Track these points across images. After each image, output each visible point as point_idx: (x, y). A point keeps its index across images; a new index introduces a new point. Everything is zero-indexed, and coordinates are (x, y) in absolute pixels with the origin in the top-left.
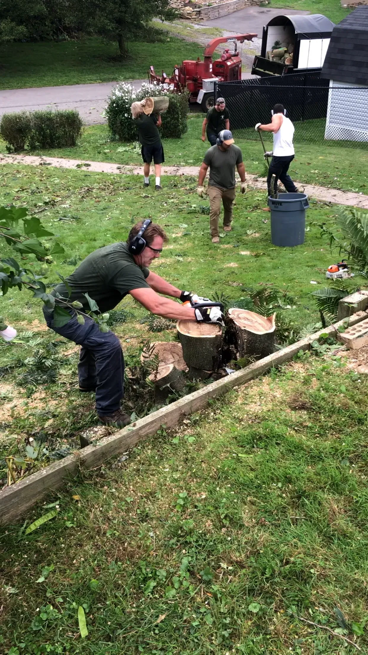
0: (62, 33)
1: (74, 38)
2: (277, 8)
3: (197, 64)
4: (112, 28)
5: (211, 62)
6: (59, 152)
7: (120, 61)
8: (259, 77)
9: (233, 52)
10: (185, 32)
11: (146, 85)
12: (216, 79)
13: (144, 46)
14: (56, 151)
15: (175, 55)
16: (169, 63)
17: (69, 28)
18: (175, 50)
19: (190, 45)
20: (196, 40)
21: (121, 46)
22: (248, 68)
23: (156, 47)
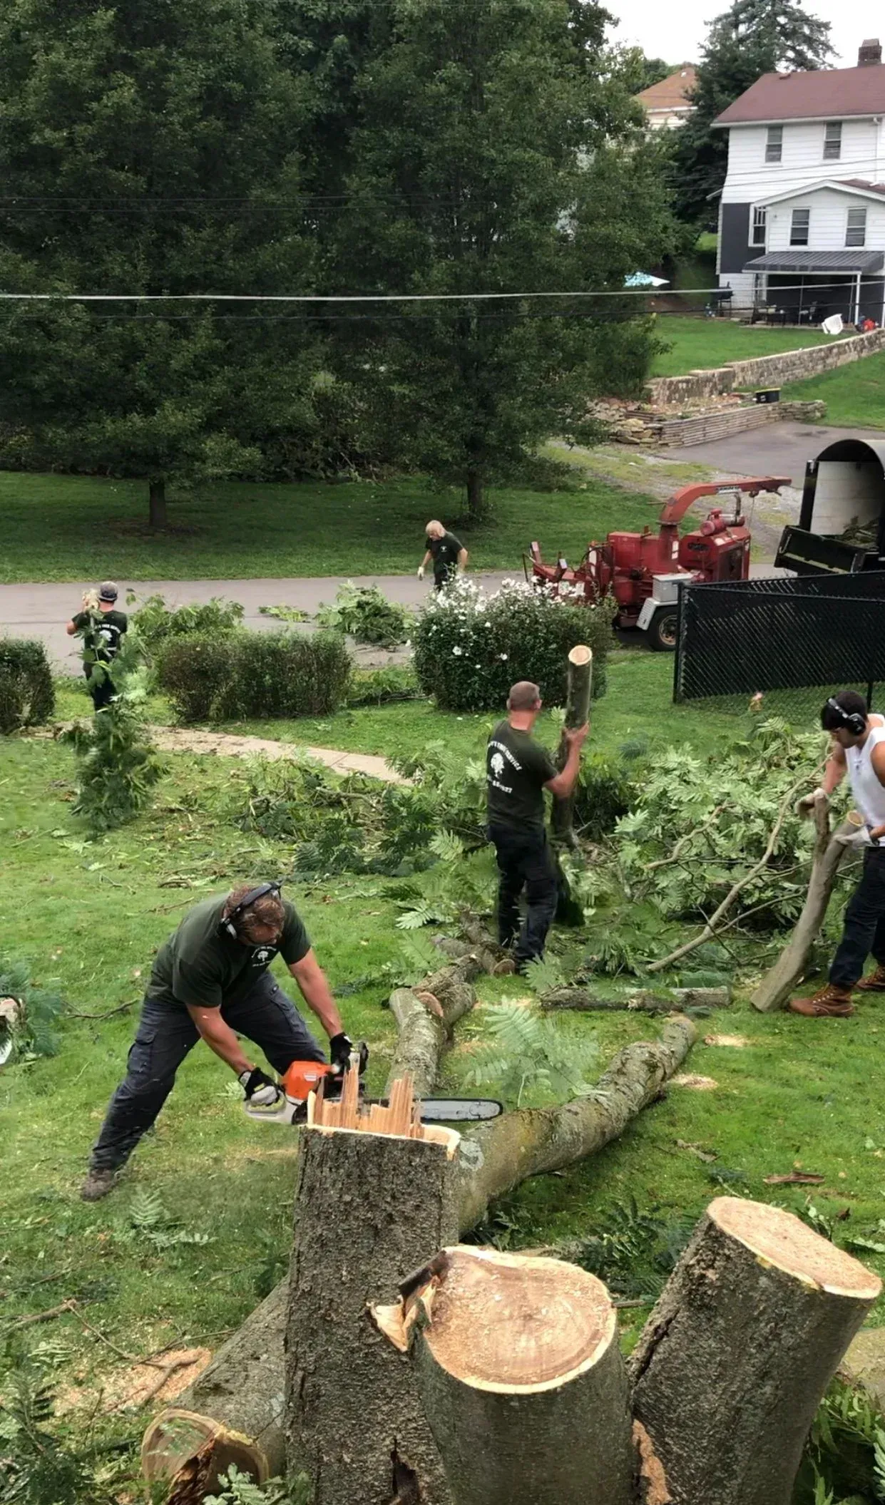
0: (345, 464)
1: (370, 477)
2: (841, 427)
3: (642, 541)
4: (454, 457)
5: (676, 537)
6: (290, 728)
7: (468, 530)
8: (794, 574)
9: (731, 517)
10: (623, 472)
11: (512, 583)
12: (687, 576)
13: (526, 499)
14: (282, 726)
15: (596, 520)
16: (580, 537)
17: (362, 456)
18: (597, 509)
19: (634, 498)
20: (645, 488)
21: (473, 496)
22: (767, 553)
23: (553, 502)
